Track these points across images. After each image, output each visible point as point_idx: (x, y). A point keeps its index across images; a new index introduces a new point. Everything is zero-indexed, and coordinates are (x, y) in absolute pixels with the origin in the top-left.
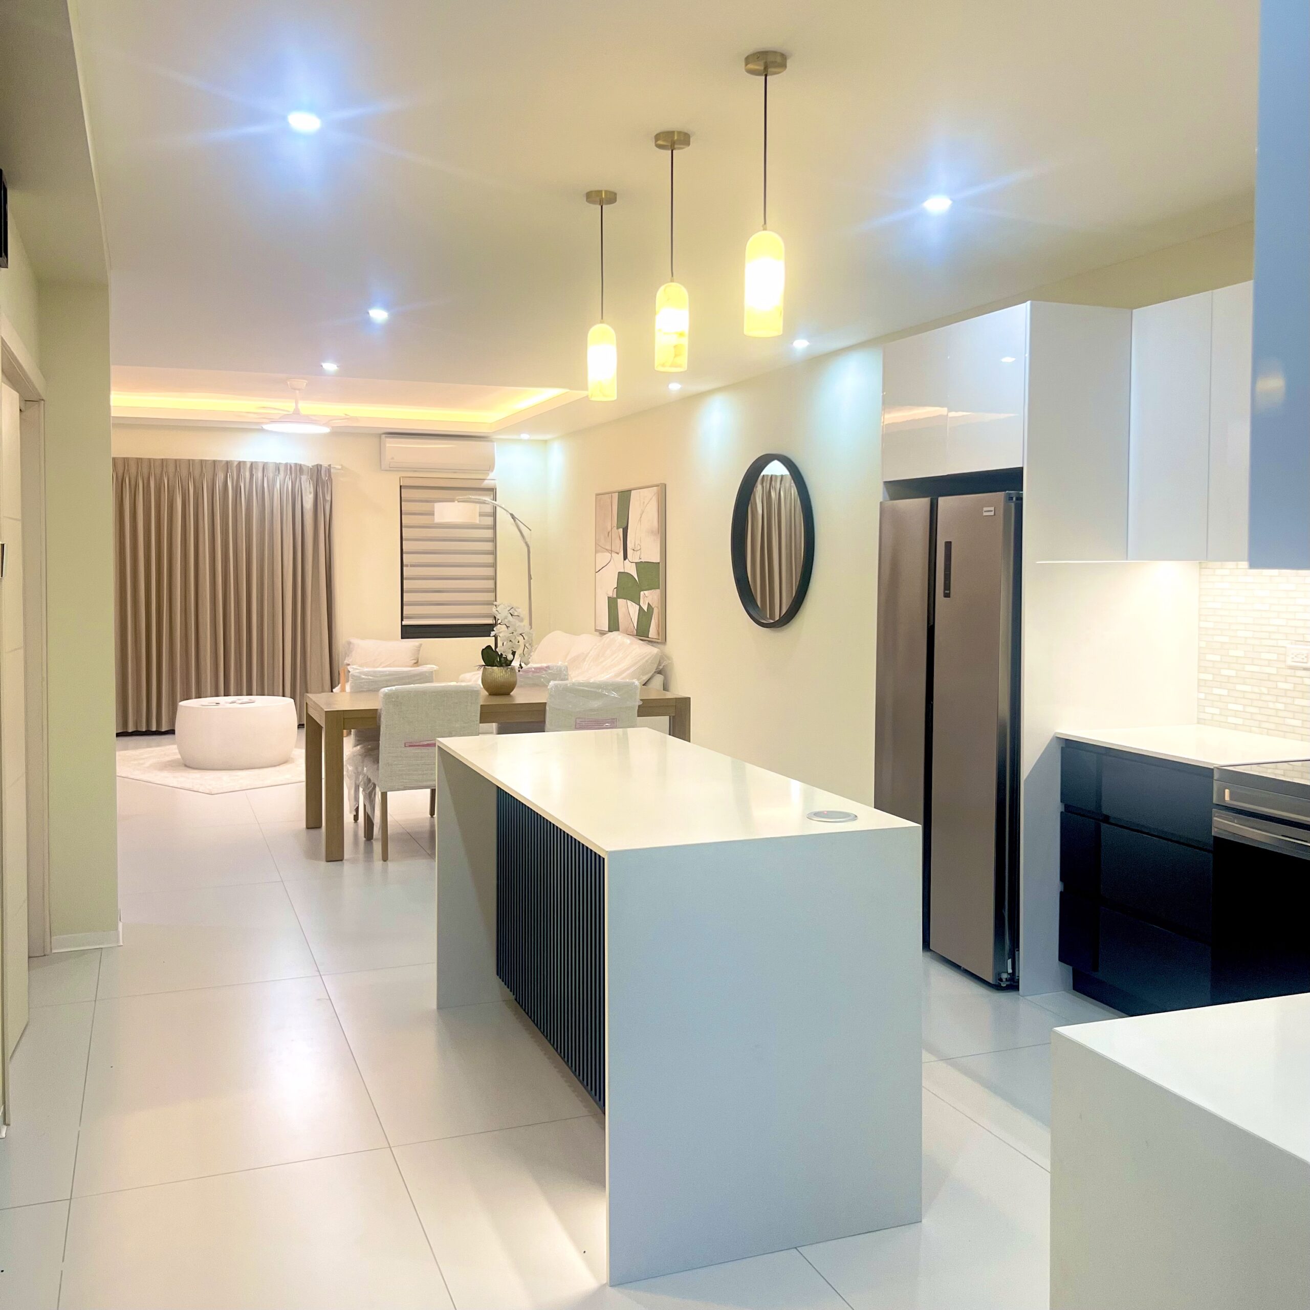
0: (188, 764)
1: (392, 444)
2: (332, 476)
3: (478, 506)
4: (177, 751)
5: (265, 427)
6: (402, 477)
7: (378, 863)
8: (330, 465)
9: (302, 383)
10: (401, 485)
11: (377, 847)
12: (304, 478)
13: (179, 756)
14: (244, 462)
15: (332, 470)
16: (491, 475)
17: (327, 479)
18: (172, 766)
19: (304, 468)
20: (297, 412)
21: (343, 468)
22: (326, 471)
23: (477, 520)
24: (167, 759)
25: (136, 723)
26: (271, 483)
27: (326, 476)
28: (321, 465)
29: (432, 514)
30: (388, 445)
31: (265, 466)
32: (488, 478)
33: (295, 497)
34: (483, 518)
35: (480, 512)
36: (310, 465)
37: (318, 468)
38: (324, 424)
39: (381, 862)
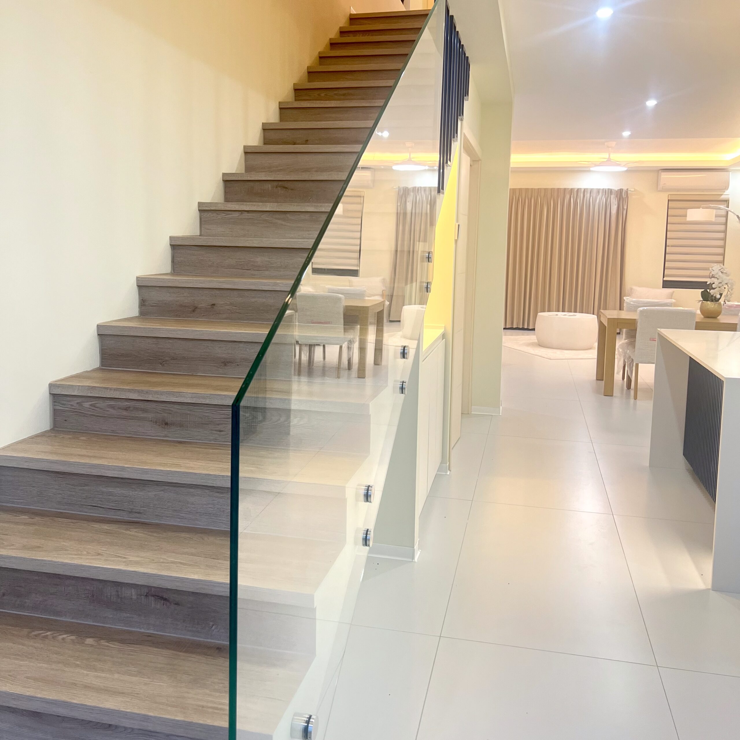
0: (541, 345)
1: (664, 176)
2: (629, 196)
3: (715, 211)
4: (536, 338)
5: (591, 169)
6: (670, 195)
7: (632, 400)
8: (627, 189)
9: (613, 144)
10: (669, 199)
11: (632, 392)
12: (612, 196)
13: (536, 341)
14: (581, 189)
15: (629, 192)
16: (727, 192)
17: (625, 196)
18: (533, 345)
19: (613, 191)
20: (609, 160)
21: (635, 190)
22: (625, 193)
23: (713, 219)
24: (531, 341)
25: (517, 324)
26: (594, 199)
27: (625, 195)
28: (622, 189)
29: (686, 216)
30: (662, 176)
31: (591, 191)
32: (725, 194)
33: (607, 206)
34: (717, 218)
35: (715, 215)
36: (616, 189)
37: (621, 190)
38: (624, 166)
39: (633, 400)
